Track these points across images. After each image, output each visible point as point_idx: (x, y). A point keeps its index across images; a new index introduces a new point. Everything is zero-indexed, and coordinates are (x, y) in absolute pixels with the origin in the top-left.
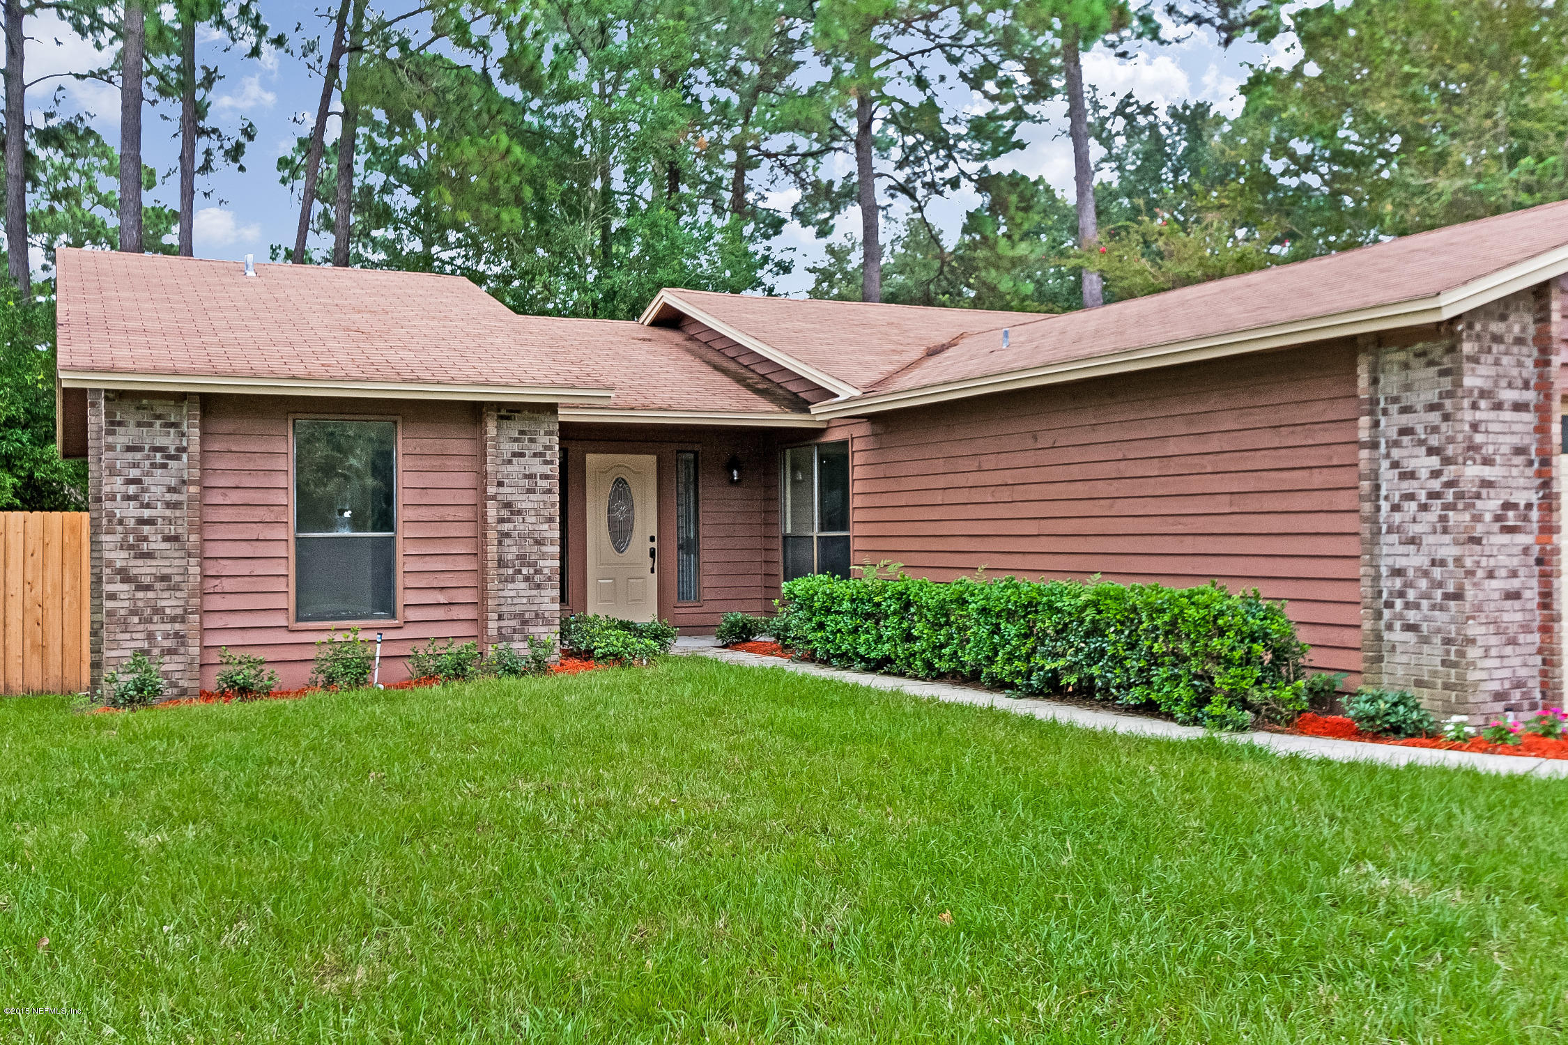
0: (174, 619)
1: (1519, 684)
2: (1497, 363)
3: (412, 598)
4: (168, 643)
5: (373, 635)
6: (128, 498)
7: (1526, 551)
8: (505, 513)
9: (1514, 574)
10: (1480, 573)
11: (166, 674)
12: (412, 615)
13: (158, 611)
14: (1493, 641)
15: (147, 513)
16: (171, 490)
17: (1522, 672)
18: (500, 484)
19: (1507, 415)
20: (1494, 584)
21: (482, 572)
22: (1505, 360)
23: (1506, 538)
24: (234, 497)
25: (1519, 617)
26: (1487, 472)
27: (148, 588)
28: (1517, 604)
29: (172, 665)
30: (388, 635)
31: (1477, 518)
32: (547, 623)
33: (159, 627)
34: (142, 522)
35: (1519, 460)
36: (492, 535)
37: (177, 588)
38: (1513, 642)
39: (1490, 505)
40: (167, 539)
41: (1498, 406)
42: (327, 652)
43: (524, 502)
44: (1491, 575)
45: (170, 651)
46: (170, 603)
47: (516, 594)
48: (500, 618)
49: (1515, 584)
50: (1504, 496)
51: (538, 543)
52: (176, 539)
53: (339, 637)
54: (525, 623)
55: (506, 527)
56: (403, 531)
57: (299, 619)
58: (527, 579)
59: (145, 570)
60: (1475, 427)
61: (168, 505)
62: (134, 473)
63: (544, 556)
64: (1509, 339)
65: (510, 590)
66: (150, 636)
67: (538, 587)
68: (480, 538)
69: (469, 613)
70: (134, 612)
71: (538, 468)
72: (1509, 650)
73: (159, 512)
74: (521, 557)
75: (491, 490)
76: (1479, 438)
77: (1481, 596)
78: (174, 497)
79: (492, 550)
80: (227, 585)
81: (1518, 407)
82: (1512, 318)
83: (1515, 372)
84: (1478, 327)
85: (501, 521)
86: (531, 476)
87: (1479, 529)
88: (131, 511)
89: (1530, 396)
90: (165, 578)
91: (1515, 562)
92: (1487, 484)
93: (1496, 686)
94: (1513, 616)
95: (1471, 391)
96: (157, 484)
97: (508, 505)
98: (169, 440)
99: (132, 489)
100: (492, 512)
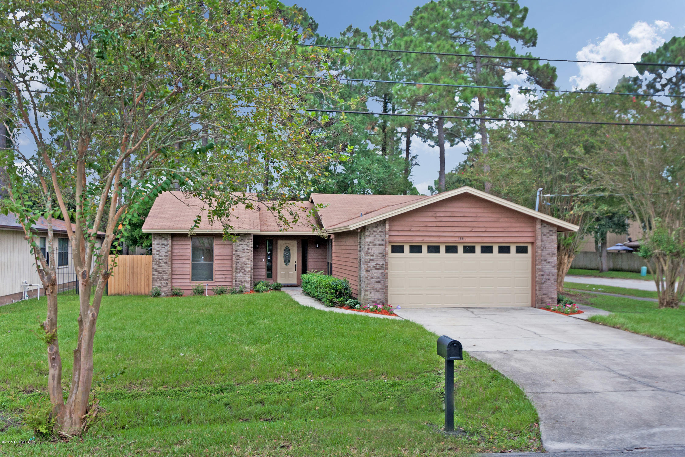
0: (166, 280)
1: (379, 299)
2: (375, 236)
3: (217, 276)
4: (165, 285)
5: (206, 284)
6: (157, 254)
7: (382, 273)
8: (238, 258)
9: (379, 278)
10: (369, 277)
11: (164, 291)
12: (217, 280)
13: (163, 278)
14: (372, 291)
15: (161, 258)
16: (166, 253)
17: (380, 297)
18: (236, 251)
19: (377, 246)
20: (373, 280)
21: (232, 271)
22: (377, 236)
23: (377, 271)
24: (179, 254)
25: (380, 286)
26: (372, 258)
27: (161, 273)
28: (379, 284)
29: (165, 289)
30: (209, 284)
31: (369, 267)
32: (248, 283)
33: (163, 281)
34: (160, 259)
35: (381, 255)
36: (234, 262)
37: (166, 273)
38: (378, 291)
39: (372, 264)
40: (165, 263)
41: (375, 245)
42: (194, 288)
43: (242, 255)
44: (372, 278)
45: (165, 287)
46: (165, 276)
47: (240, 276)
48: (236, 281)
49: (379, 280)
50: (376, 262)
51: (245, 264)
52: (166, 263)
53: (197, 285)
54: (242, 283)
55: (238, 261)
56: (215, 261)
57: (192, 280)
58: (243, 273)
59: (160, 269)
60: (368, 249)
61: (165, 256)
62: (158, 249)
63: (247, 267)
64: (378, 231)
65: (239, 275)
66: (161, 283)
67: (245, 274)
68: (232, 263)
69: (230, 280)
70: (158, 278)
71: (246, 247)
72: (377, 293)
73: (163, 257)
74: (241, 268)
75: (234, 252)
76: (369, 251)
77: (369, 282)
78: (166, 254)
79: (234, 266)
80: (177, 273)
81: (380, 245)
82: (379, 227)
83: (380, 238)
84: (370, 229)
85: (237, 259)
86: (244, 249)
87: (369, 269)
88: (157, 257)
89: (383, 242)
90: (164, 271)
91: (379, 275)
92: (371, 260)
93: (373, 300)
94: (378, 286)
95: (367, 242)
96: (163, 251)
97: (238, 256)
98: (165, 242)
99: (158, 253)
100: (234, 257)
